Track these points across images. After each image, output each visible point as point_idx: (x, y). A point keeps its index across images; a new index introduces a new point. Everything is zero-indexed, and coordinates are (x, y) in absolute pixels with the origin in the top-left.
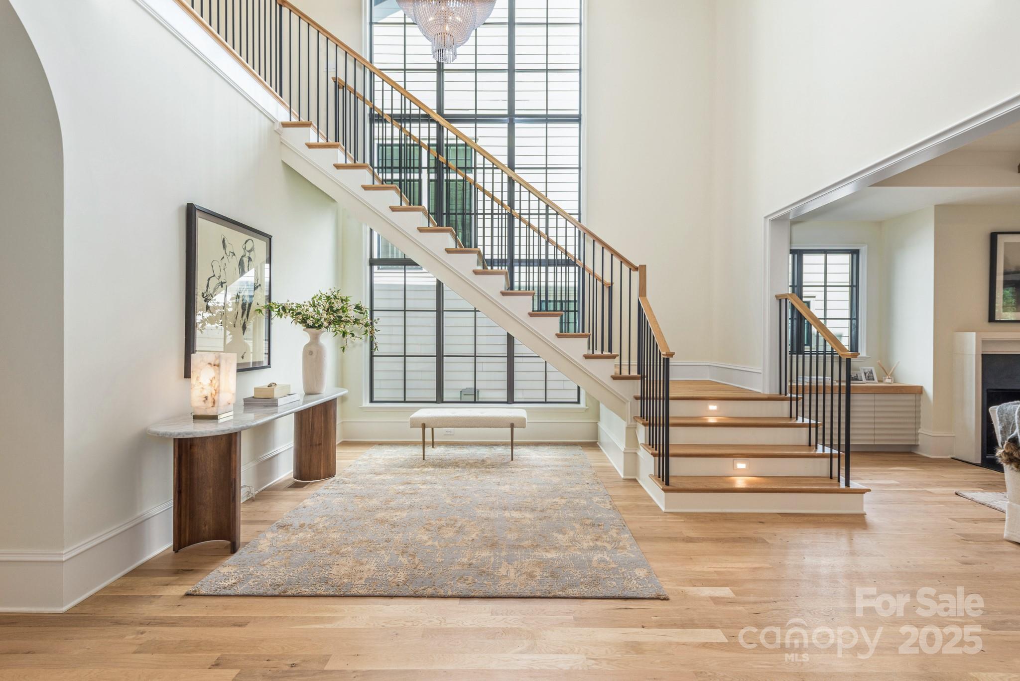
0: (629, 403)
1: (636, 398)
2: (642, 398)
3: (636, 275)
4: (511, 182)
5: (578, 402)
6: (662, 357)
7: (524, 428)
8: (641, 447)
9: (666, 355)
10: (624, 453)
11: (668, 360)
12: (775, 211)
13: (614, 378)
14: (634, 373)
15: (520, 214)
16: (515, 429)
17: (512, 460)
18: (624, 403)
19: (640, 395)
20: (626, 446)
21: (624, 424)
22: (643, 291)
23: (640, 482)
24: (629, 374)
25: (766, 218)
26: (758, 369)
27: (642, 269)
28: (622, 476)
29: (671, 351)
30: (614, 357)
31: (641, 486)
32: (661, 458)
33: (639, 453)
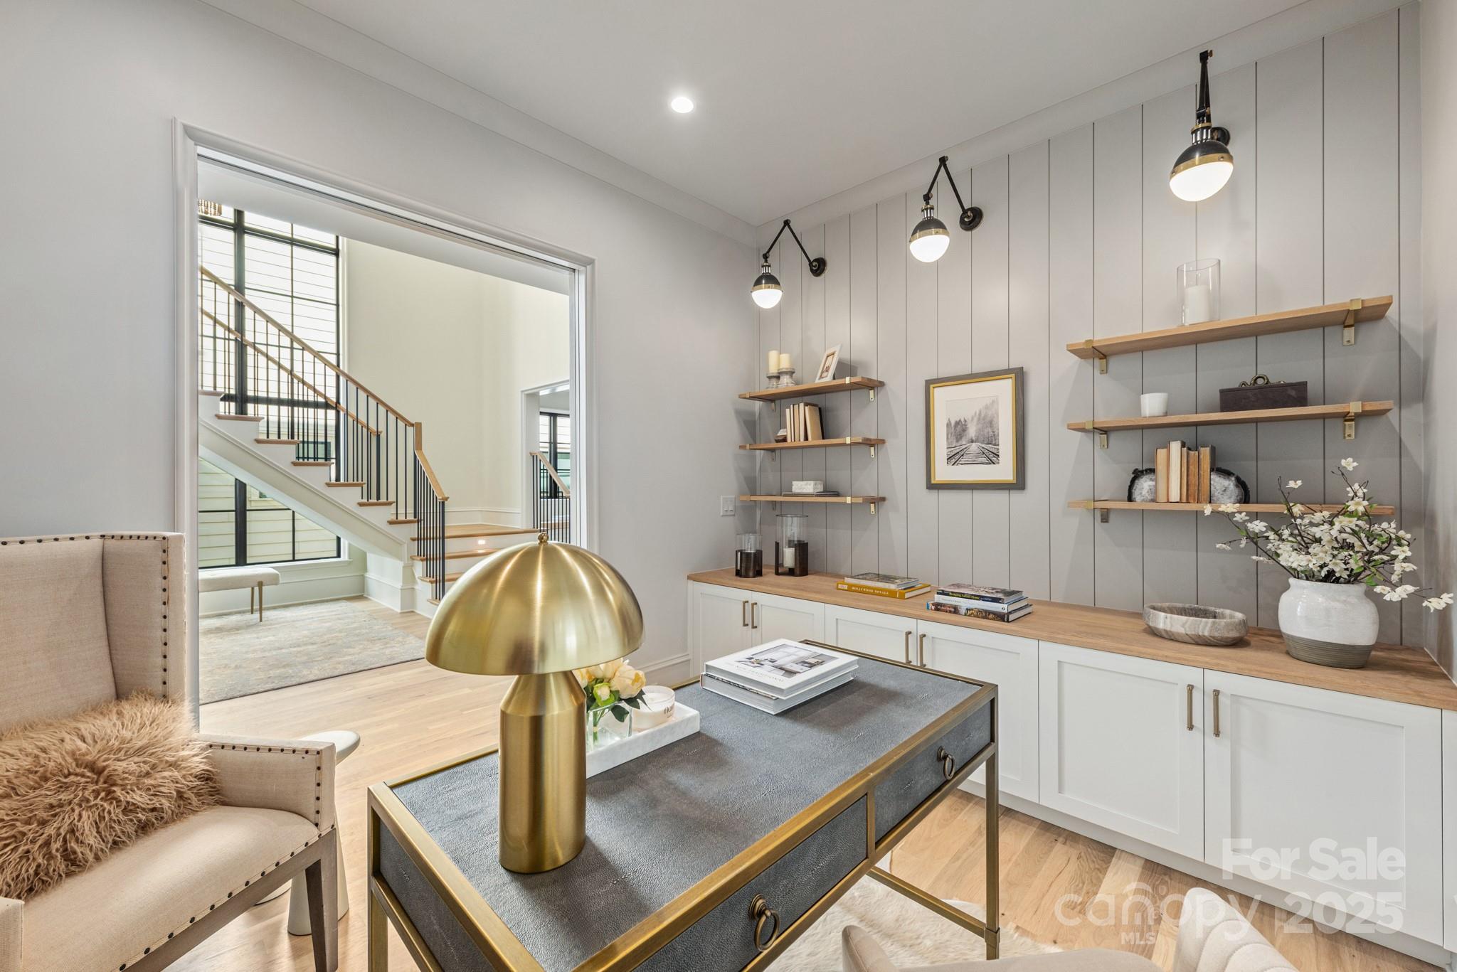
0: (406, 545)
1: (413, 540)
2: (419, 539)
3: (411, 430)
4: (240, 306)
5: (339, 556)
6: (438, 501)
7: (276, 584)
8: (419, 581)
9: (442, 499)
10: (401, 589)
11: (443, 503)
12: (530, 388)
13: (391, 523)
14: (411, 517)
15: (255, 343)
16: (264, 588)
17: (261, 621)
18: (401, 545)
19: (416, 536)
20: (403, 583)
21: (400, 564)
22: (418, 445)
23: (417, 611)
24: (406, 518)
25: (522, 391)
26: (518, 510)
27: (418, 427)
28: (399, 611)
29: (446, 496)
30: (390, 504)
31: (418, 614)
32: (438, 584)
33: (416, 587)
